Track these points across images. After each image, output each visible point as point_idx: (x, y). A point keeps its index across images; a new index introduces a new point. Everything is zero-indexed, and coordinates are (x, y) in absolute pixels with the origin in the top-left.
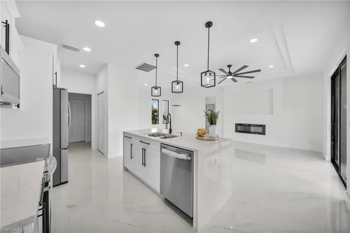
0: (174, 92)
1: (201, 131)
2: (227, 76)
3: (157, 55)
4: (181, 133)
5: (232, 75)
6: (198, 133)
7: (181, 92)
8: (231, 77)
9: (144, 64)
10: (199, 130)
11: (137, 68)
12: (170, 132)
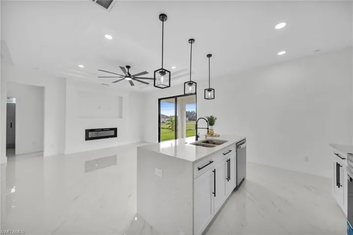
2: (126, 77)
5: (131, 77)
8: (130, 79)
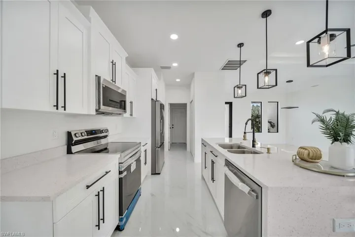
0: (260, 88)
1: (306, 152)
3: (240, 45)
4: (268, 149)
6: (299, 153)
7: (274, 86)
9: (229, 61)
10: (301, 148)
11: (223, 69)
12: (254, 146)
